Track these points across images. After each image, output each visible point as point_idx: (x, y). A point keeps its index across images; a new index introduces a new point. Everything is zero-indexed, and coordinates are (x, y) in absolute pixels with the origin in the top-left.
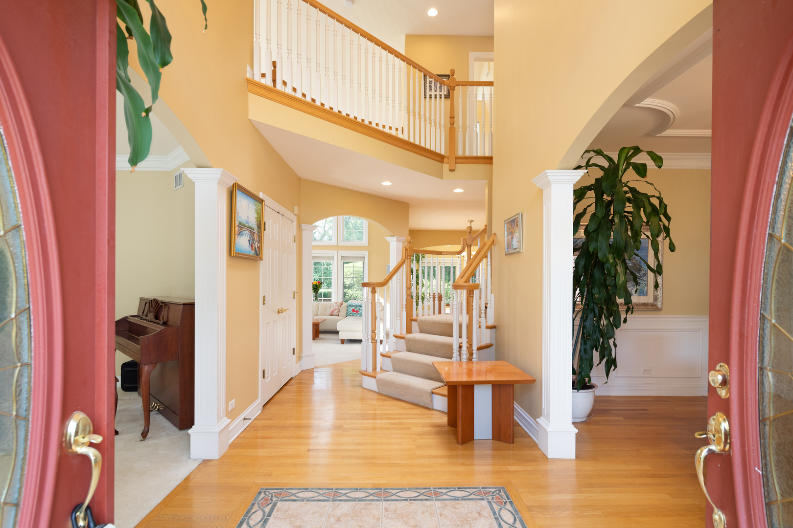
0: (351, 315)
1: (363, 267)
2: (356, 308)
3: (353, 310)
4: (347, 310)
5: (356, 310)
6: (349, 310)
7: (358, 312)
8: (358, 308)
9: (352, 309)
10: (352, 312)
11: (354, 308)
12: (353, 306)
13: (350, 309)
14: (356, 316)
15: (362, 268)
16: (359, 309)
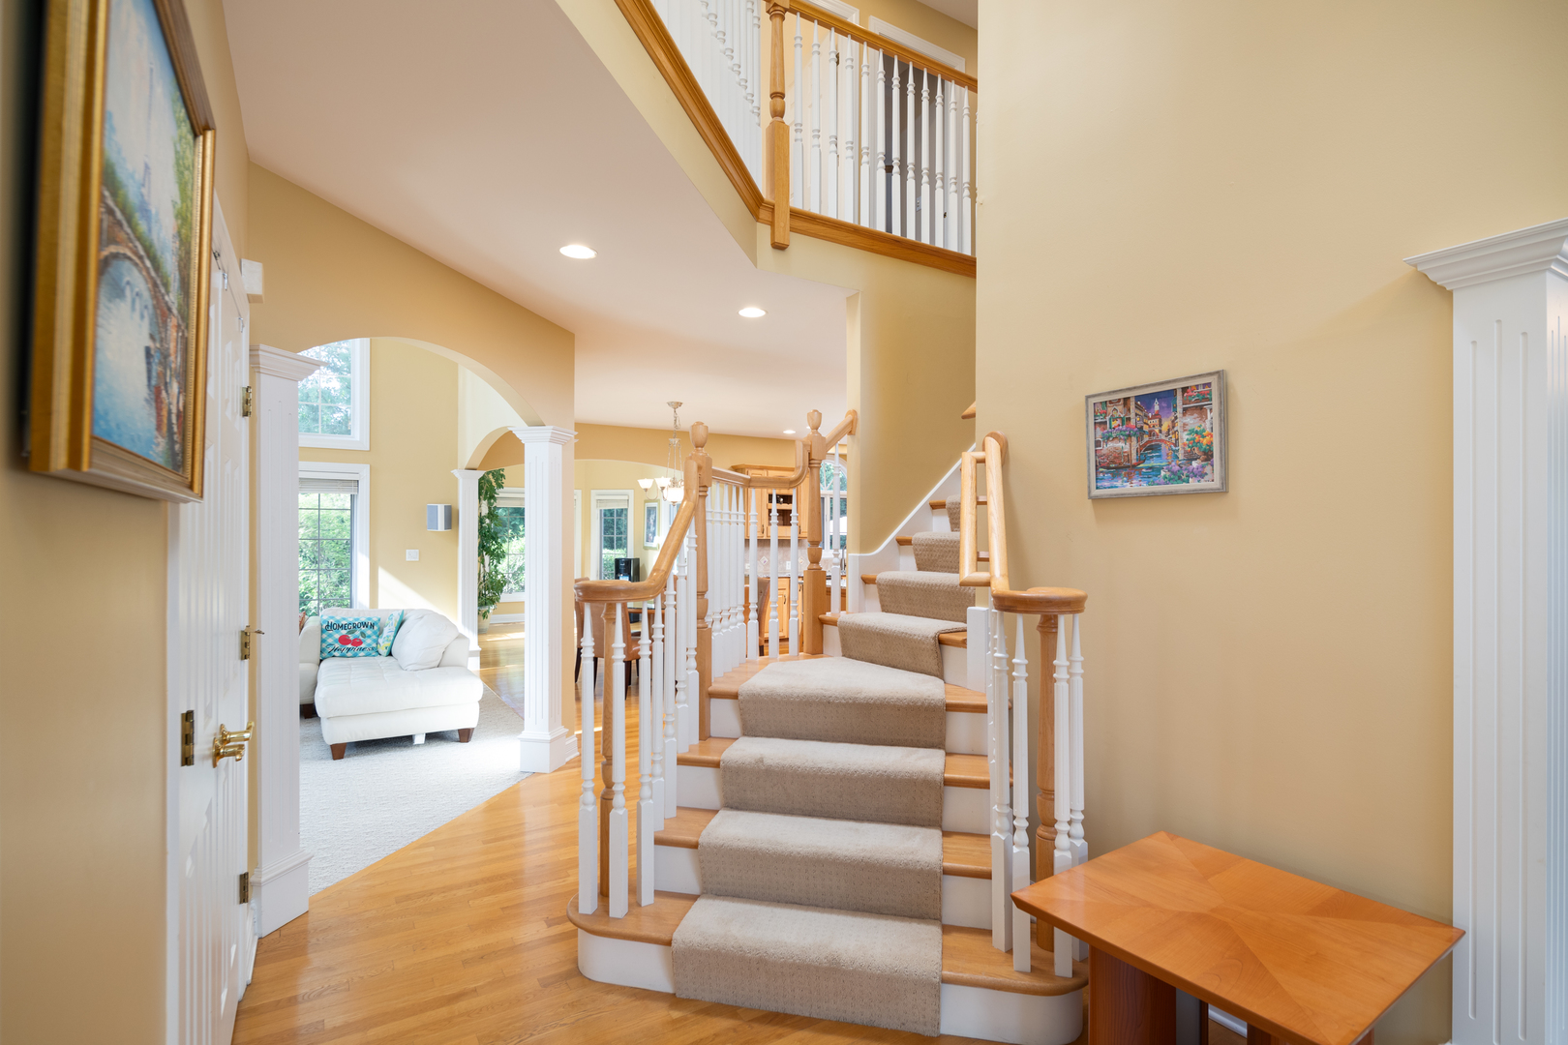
0: (336, 653)
1: (352, 510)
2: (352, 632)
3: (344, 640)
4: (323, 641)
5: (351, 637)
6: (330, 641)
7: (361, 643)
8: (358, 633)
9: (337, 636)
10: (337, 645)
11: (344, 632)
12: (343, 627)
13: (330, 636)
14: (354, 656)
15: (349, 512)
16: (363, 634)
